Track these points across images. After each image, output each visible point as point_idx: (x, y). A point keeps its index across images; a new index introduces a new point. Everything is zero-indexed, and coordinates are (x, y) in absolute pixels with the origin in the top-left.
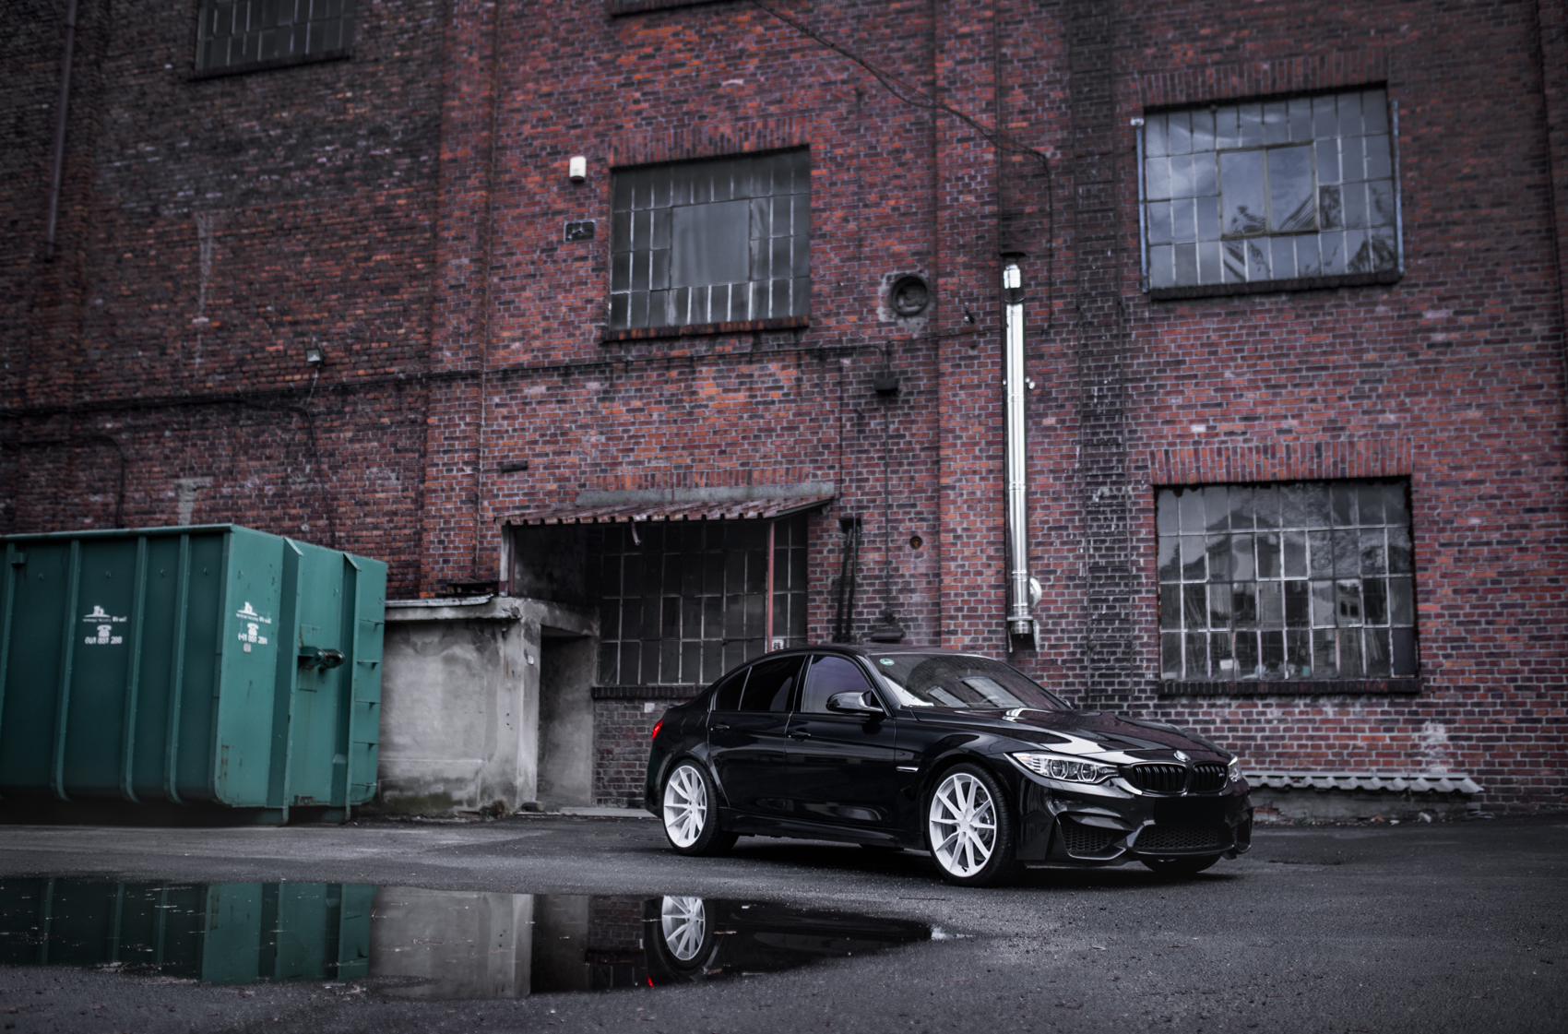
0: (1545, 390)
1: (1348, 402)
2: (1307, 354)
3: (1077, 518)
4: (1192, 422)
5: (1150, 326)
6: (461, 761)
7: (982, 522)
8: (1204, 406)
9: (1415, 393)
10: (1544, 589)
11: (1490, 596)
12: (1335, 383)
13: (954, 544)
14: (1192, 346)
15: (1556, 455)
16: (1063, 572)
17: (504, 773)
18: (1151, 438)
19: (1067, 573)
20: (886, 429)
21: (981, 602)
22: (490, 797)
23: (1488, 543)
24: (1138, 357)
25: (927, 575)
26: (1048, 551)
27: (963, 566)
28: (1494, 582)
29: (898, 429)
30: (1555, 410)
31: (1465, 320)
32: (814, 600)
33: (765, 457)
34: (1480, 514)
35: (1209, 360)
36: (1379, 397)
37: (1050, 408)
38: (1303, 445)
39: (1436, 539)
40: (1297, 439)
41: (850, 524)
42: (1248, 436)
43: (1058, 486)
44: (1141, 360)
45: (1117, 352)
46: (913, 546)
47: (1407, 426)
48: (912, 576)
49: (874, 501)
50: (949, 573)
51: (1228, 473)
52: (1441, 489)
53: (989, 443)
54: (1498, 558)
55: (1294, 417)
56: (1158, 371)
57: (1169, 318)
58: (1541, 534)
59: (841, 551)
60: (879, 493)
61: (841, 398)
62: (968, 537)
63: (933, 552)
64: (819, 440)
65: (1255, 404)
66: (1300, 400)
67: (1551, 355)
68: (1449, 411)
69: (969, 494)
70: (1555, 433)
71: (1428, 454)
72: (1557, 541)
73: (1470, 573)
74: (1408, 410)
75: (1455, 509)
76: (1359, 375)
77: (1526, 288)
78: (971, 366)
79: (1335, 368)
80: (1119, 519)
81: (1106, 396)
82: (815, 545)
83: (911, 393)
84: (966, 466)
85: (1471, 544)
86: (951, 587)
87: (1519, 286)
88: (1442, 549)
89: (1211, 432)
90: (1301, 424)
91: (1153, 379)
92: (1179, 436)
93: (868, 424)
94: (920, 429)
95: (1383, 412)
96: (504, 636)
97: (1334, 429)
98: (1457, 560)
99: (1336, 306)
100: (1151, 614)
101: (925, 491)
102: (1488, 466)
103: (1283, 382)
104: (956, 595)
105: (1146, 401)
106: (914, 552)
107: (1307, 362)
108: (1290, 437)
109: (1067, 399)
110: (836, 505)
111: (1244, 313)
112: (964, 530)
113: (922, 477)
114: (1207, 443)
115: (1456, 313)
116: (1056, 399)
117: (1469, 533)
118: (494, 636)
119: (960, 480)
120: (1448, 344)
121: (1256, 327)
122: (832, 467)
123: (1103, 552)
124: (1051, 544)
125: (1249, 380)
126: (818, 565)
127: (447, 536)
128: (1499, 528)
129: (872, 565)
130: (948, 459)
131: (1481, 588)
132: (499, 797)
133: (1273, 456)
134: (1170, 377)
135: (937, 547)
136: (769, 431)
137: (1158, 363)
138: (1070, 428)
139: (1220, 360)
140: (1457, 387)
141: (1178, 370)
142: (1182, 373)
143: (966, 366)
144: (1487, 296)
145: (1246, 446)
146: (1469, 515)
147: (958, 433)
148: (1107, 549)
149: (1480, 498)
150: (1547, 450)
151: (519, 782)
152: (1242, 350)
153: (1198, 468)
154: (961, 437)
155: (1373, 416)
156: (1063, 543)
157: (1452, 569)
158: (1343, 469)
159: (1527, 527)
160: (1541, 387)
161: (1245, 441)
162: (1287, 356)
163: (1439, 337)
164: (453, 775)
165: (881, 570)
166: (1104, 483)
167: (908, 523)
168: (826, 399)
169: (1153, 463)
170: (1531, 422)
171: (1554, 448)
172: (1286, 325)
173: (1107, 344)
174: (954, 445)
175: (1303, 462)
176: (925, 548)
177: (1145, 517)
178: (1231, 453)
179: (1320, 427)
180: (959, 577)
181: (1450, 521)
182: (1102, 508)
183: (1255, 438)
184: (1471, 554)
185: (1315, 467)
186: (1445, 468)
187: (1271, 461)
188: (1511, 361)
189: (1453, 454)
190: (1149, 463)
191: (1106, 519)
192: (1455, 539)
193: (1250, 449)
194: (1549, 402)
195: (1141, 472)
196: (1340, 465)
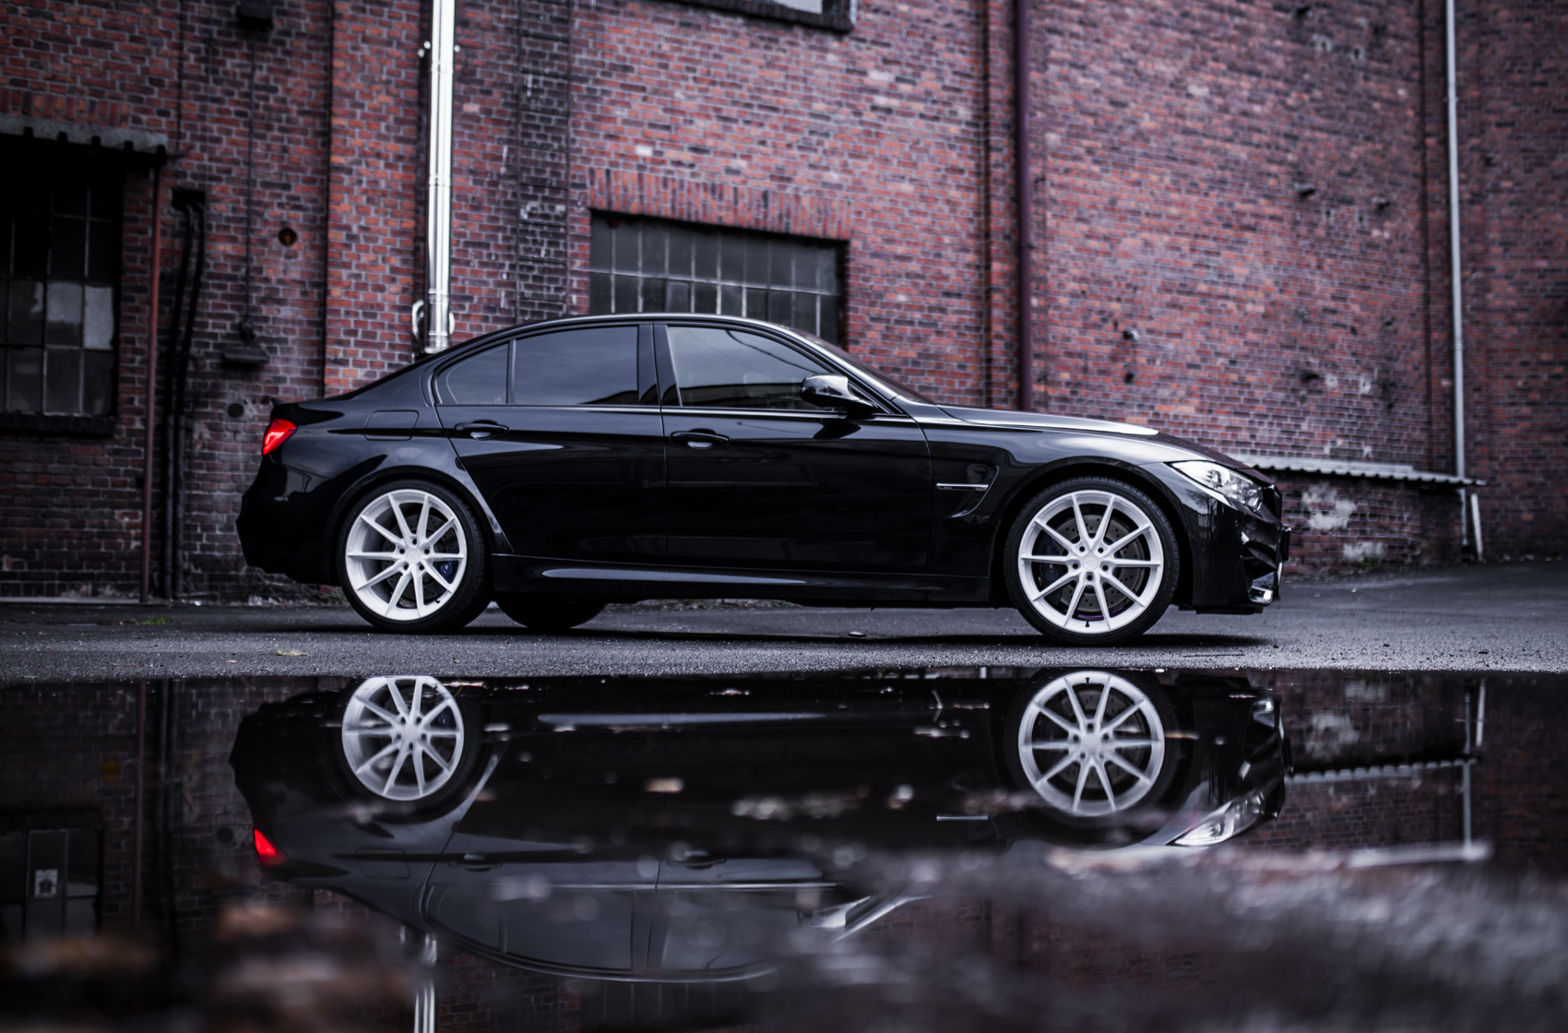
0: (966, 175)
1: (795, 152)
2: (759, 90)
3: (500, 235)
4: (637, 141)
5: (595, 18)
7: (386, 222)
8: (652, 125)
9: (856, 155)
10: (954, 375)
11: (910, 377)
12: (786, 128)
13: (348, 246)
14: (642, 52)
15: (970, 242)
16: (480, 299)
18: (591, 152)
19: (485, 301)
20: (250, 76)
21: (381, 325)
23: (911, 323)
24: (580, 52)
25: (302, 283)
26: (463, 272)
27: (358, 276)
28: (916, 363)
29: (266, 79)
30: (972, 197)
31: (905, 88)
32: (132, 299)
33: (54, 78)
34: (908, 293)
35: (659, 73)
36: (825, 152)
37: (473, 91)
39: (867, 312)
40: (745, 182)
41: (191, 200)
43: (480, 192)
44: (584, 56)
45: (557, 39)
46: (283, 241)
47: (849, 189)
48: (280, 281)
49: (228, 171)
50: (339, 283)
51: (673, 208)
52: (875, 261)
53: (399, 121)
54: (918, 339)
55: (743, 157)
56: (604, 74)
57: (617, 13)
58: (954, 318)
59: (175, 235)
60: (236, 162)
61: (181, 17)
62: (367, 239)
63: (312, 254)
64: (145, 71)
65: (705, 135)
66: (749, 139)
67: (971, 141)
68: (886, 180)
69: (369, 182)
70: (971, 220)
71: (865, 222)
72: (967, 328)
73: (896, 351)
74: (849, 172)
75: (886, 284)
76: (808, 124)
77: (957, 69)
78: (381, 14)
79: (786, 111)
80: (550, 244)
81: (541, 91)
82: (135, 220)
83: (287, 33)
84: (369, 144)
85: (897, 322)
86: (340, 302)
87: (951, 65)
88: (872, 324)
89: (658, 159)
90: (750, 166)
91: (597, 81)
92: (622, 156)
93: (223, 63)
94: (299, 85)
95: (827, 168)
97: (782, 179)
98: (885, 337)
99: (792, 44)
101: (303, 170)
102: (916, 244)
103: (734, 115)
104: (348, 313)
105: (588, 107)
106: (284, 249)
107: (758, 98)
108: (738, 179)
109: (495, 85)
110: (171, 167)
111: (698, 27)
112: (361, 228)
113: (301, 150)
114: (652, 170)
115: (899, 79)
116: (481, 82)
117: (895, 310)
119: (359, 163)
120: (889, 111)
121: (710, 47)
122: (165, 113)
123: (530, 282)
124: (468, 263)
125: (701, 107)
126: (138, 249)
128: (921, 309)
129: (222, 260)
130: (342, 130)
131: (904, 368)
133: (721, 197)
134: (615, 84)
135: (323, 251)
136: (63, 42)
137: (603, 64)
138: (497, 122)
139: (671, 76)
140: (894, 157)
141: (624, 77)
142: (628, 82)
143: (372, 12)
144: (923, 68)
145: (694, 180)
146: (897, 291)
147: (358, 98)
148: (535, 278)
149: (908, 275)
150: (964, 235)
152: (694, 70)
154: (362, 106)
155: (818, 172)
156: (483, 264)
157: (880, 345)
158: (788, 224)
159: (943, 310)
160: (961, 171)
161: (693, 175)
162: (739, 87)
163: (881, 101)
165: (236, 268)
166: (534, 198)
167: (277, 211)
168: (157, 12)
169: (592, 183)
170: (952, 204)
171: (970, 235)
172: (739, 52)
173: (545, 27)
174: (353, 115)
175: (750, 210)
176: (301, 245)
177: (580, 247)
178: (677, 185)
179: (768, 174)
180: (353, 289)
181: (880, 296)
182: (530, 228)
183: (703, 174)
184: (896, 332)
185: (761, 217)
186: (879, 240)
187: (718, 203)
188: (940, 140)
189: (887, 226)
190: (588, 182)
191: (535, 242)
192: (884, 315)
193: (697, 185)
194: (968, 189)
195: (578, 191)
196: (785, 220)
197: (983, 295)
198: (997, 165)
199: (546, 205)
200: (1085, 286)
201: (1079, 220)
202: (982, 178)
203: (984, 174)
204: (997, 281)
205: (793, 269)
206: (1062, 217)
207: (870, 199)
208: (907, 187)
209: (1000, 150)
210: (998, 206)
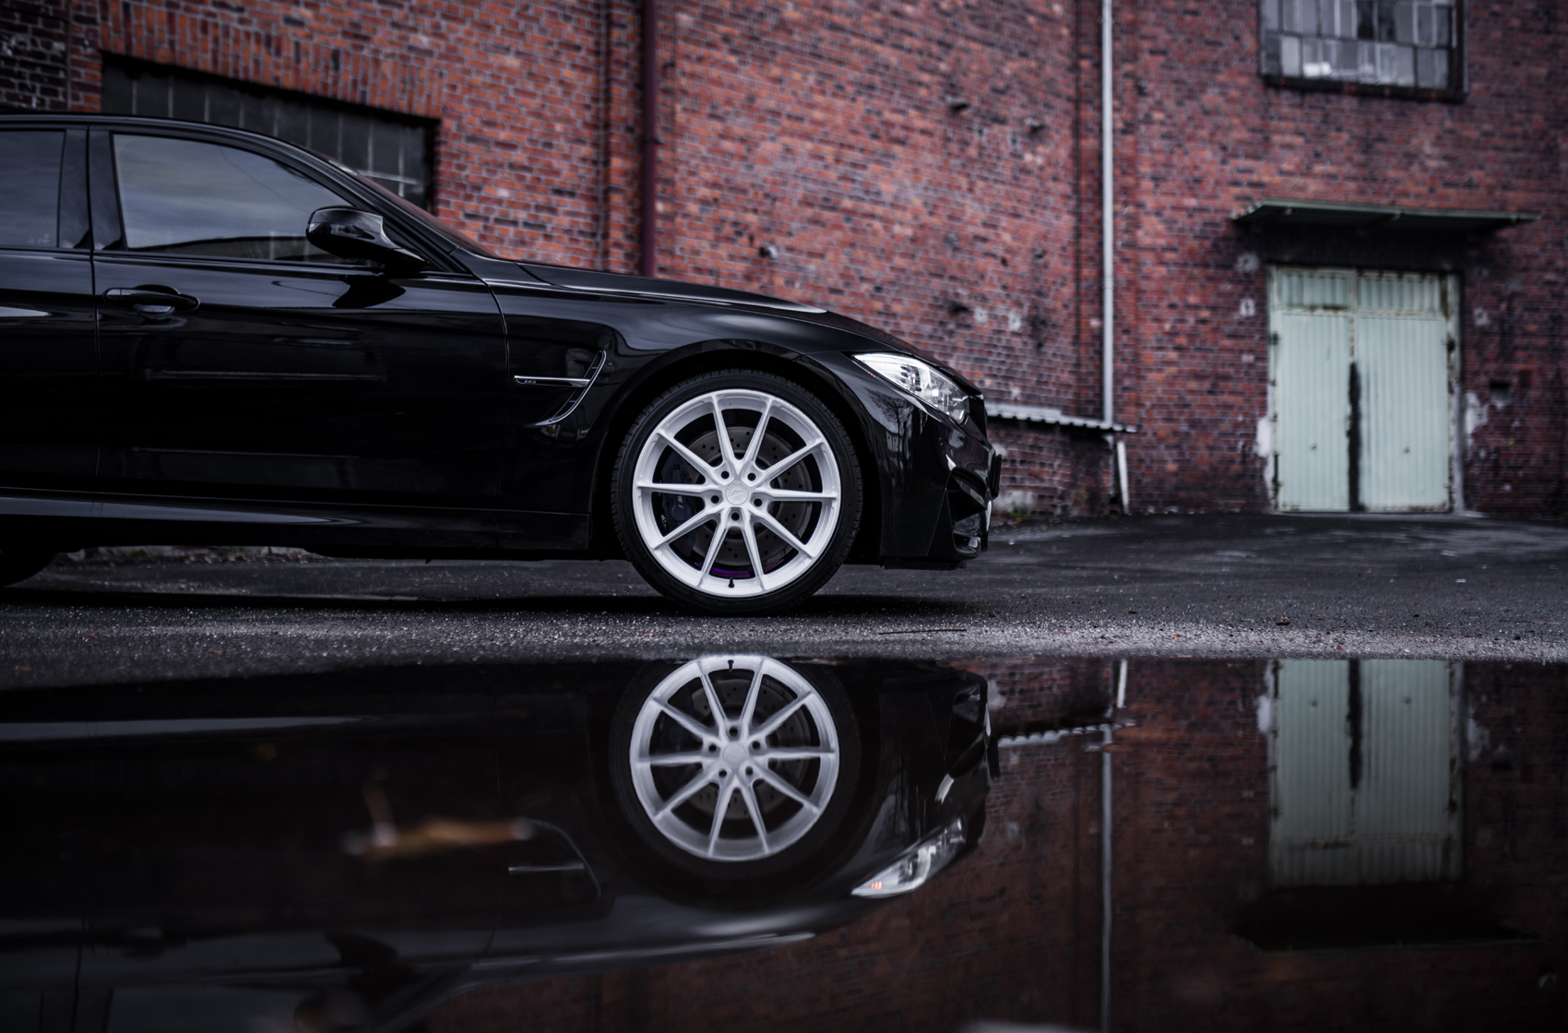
0: (583, 53)
9: (451, 16)
15: (586, 133)
23: (514, 223)
30: (590, 79)
34: (510, 187)
36: (412, 9)
38: (317, 48)
39: (461, 207)
40: (310, 37)
42: (246, 15)
47: (441, 56)
51: (215, 61)
52: (471, 146)
54: (523, 243)
58: (565, 221)
67: (590, 14)
68: (487, 50)
70: (587, 107)
71: (460, 99)
72: (581, 232)
74: (442, 36)
75: (484, 174)
80: (44, 91)
85: (497, 221)
88: (468, 221)
90: (317, 17)
95: (414, 30)
97: (357, 36)
102: (522, 130)
108: (301, 32)
114: (187, 9)
117: (496, 207)
128: (527, 207)
133: (278, 53)
140: (497, 23)
145: (242, 28)
146: (498, 184)
149: (512, 166)
150: (579, 124)
153: (172, 43)
155: (404, 33)
158: (364, 93)
159: (553, 210)
160: (578, 48)
161: (242, 21)
166: (22, 30)
169: (104, 18)
170: (565, 85)
171: (586, 124)
175: (315, 71)
177: (87, 99)
178: (220, 32)
179: (340, 29)
181: (478, 188)
182: (16, 69)
183: (255, 20)
184: (496, 233)
185: (330, 81)
186: (477, 121)
187: (274, 59)
188: (553, 9)
189: (486, 105)
190: (98, 17)
191: (22, 87)
192: (482, 212)
193: (248, 35)
194: (585, 69)
195: (84, 27)
196: (360, 87)
197: (600, 196)
198: (620, 44)
199: (39, 40)
200: (717, 193)
201: (712, 116)
202: (602, 58)
203: (604, 53)
204: (617, 180)
205: (370, 149)
206: (694, 112)
207: (467, 72)
208: (511, 61)
209: (623, 26)
210: (620, 92)
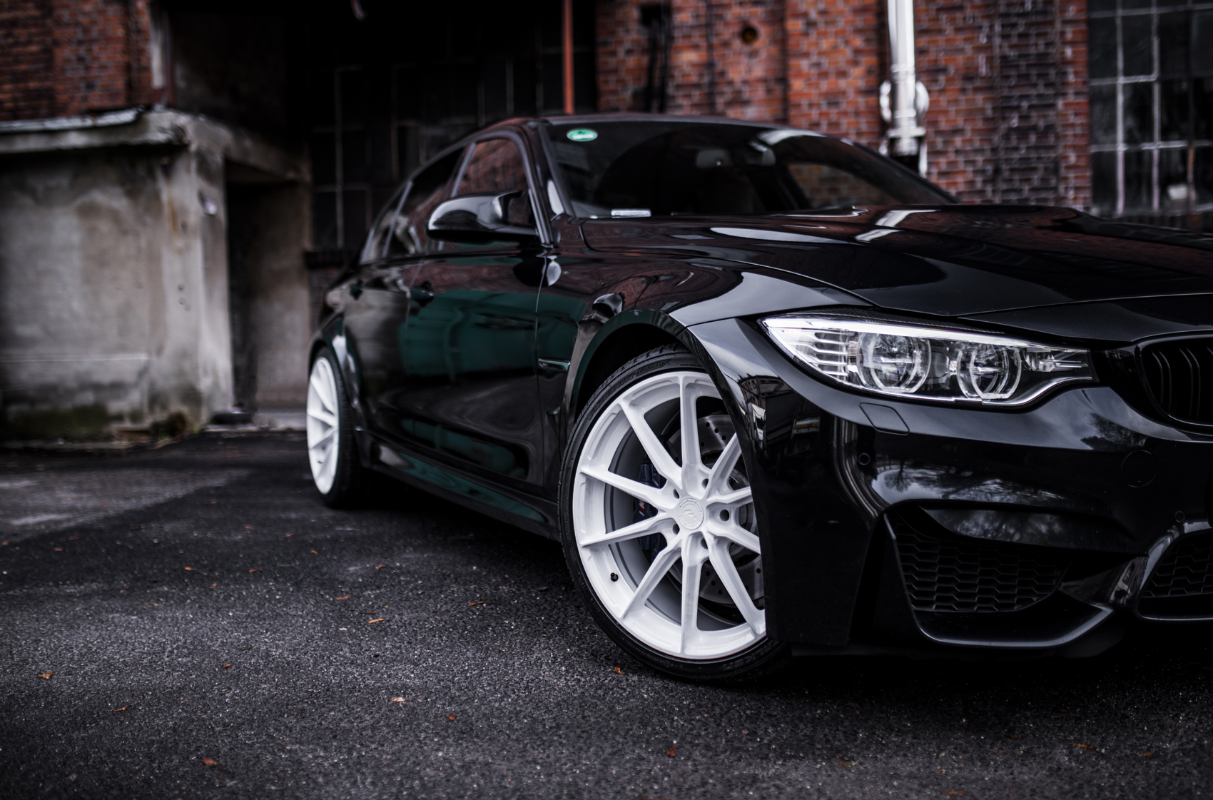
6: (118, 359)
13: (806, 34)
16: (957, 69)
17: (181, 373)
19: (962, 71)
21: (845, 113)
22: (164, 407)
25: (765, 80)
26: (933, 42)
27: (818, 65)
46: (745, 40)
48: (745, 82)
50: (799, 74)
59: (644, 51)
62: (827, 23)
63: (774, 50)
82: (605, 43)
86: (801, 94)
96: (168, 172)
100: (1082, 125)
104: (811, 105)
106: (746, 49)
112: (820, 12)
118: (151, 174)
123: (1014, 41)
124: (940, 31)
126: (612, 72)
127: (89, 50)
129: (687, 69)
132: (177, 407)
135: (782, 42)
148: (1021, 36)
151: (204, 384)
156: (958, 30)
164: (105, 377)
165: (701, 76)
167: (737, 10)
176: (763, 42)
180: (814, 80)
